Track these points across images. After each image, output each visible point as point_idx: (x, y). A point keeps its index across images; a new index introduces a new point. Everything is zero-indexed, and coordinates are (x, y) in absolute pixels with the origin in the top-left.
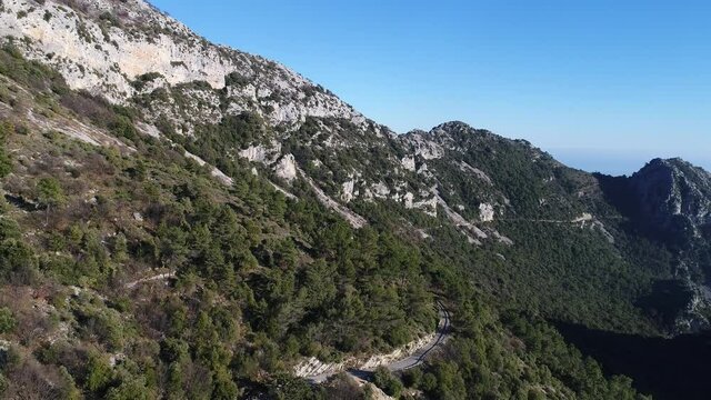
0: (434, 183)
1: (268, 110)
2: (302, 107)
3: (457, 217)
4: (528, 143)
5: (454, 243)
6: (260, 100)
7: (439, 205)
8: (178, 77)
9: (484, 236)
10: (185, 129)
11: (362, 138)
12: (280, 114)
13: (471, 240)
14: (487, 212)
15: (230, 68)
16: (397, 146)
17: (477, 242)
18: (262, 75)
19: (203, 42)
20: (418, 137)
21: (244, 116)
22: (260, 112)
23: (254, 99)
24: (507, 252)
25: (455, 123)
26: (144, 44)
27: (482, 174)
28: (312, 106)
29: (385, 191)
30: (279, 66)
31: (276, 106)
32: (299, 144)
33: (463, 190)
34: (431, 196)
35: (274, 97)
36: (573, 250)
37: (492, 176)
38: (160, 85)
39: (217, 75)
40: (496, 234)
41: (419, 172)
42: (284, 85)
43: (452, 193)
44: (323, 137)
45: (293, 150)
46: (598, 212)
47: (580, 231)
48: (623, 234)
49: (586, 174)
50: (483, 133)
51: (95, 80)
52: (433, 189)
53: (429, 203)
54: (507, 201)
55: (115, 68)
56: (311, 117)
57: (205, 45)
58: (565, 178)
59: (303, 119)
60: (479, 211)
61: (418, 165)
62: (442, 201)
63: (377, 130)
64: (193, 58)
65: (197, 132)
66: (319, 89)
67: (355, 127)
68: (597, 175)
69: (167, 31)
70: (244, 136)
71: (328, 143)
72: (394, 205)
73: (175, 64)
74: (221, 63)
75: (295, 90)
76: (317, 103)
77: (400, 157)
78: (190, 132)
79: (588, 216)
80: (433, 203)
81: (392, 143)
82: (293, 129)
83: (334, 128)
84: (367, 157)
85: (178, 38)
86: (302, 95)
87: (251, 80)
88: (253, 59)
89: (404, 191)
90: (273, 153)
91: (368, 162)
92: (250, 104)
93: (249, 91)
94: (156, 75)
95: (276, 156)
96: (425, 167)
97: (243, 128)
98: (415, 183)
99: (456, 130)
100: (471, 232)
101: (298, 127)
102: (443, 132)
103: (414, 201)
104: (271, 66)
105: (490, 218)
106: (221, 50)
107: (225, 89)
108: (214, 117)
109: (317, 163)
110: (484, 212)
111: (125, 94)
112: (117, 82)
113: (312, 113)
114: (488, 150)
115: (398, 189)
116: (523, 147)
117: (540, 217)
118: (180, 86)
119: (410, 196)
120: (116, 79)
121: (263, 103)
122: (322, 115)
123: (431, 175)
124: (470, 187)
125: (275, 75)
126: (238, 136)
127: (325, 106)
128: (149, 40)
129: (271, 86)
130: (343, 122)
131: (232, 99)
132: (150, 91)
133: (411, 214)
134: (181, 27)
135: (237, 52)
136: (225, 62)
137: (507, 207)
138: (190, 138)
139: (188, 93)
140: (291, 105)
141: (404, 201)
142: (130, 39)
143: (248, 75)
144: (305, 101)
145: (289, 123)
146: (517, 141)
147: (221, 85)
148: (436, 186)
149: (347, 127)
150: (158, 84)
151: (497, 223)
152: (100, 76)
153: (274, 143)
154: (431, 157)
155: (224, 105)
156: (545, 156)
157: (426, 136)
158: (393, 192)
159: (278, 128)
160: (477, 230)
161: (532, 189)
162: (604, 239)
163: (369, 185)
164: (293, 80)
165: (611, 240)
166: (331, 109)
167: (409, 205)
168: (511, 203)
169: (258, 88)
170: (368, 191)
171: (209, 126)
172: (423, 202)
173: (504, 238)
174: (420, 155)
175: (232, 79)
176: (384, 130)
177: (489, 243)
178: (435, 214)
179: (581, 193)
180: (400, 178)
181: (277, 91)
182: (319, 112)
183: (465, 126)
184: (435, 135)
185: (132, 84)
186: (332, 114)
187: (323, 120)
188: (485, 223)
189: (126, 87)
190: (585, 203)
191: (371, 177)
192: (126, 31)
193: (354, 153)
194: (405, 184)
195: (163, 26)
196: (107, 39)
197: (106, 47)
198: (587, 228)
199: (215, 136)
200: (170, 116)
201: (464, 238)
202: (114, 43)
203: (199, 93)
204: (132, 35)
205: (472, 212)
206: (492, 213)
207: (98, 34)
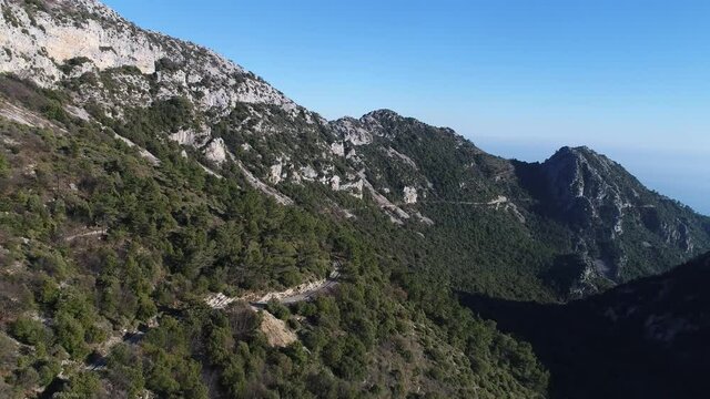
0: (361, 168)
1: (199, 95)
2: (232, 93)
3: (382, 199)
4: (452, 131)
5: (377, 222)
6: (190, 85)
7: (365, 188)
8: (107, 61)
9: (406, 216)
10: (114, 113)
11: (293, 124)
12: (210, 100)
13: (393, 220)
14: (411, 195)
15: (160, 54)
16: (327, 132)
17: (400, 222)
18: (192, 62)
19: (132, 27)
20: (348, 124)
21: (174, 101)
22: (190, 97)
23: (185, 84)
24: (427, 230)
25: (384, 111)
26: (71, 29)
27: (408, 159)
28: (242, 92)
29: (313, 174)
30: (210, 52)
31: (206, 91)
32: (229, 128)
33: (389, 174)
34: (357, 179)
35: (205, 82)
36: (488, 229)
37: (417, 162)
38: (89, 70)
39: (147, 60)
40: (419, 215)
41: (348, 157)
42: (214, 71)
43: (378, 177)
44: (253, 123)
45: (223, 135)
46: (512, 195)
47: (495, 212)
48: (533, 215)
49: (504, 160)
50: (410, 120)
51: (23, 64)
52: (361, 174)
53: (355, 185)
54: (430, 185)
55: (43, 52)
56: (241, 103)
57: (135, 31)
58: (484, 164)
59: (234, 105)
60: (403, 194)
61: (347, 151)
62: (368, 184)
63: (308, 117)
64: (123, 44)
65: (126, 116)
66: (251, 76)
67: (286, 113)
68: (514, 162)
69: (94, 17)
70: (174, 119)
71: (258, 128)
72: (321, 187)
73: (103, 49)
74: (151, 48)
75: (225, 76)
76: (247, 90)
77: (330, 143)
78: (120, 115)
79: (503, 199)
80: (359, 185)
81: (322, 129)
82: (224, 114)
83: (265, 114)
84: (296, 142)
85: (106, 23)
86: (232, 82)
87: (182, 66)
88: (183, 45)
89: (331, 175)
90: (203, 137)
91: (296, 147)
92: (180, 89)
93: (180, 76)
94: (85, 60)
95: (206, 140)
96: (353, 152)
97: (173, 113)
98: (342, 167)
99: (385, 118)
100: (395, 213)
101: (228, 112)
102: (372, 119)
103: (340, 184)
104: (202, 52)
105: (414, 200)
106: (151, 35)
107: (155, 74)
108: (144, 101)
109: (246, 147)
110: (408, 195)
111: (53, 78)
112: (44, 66)
113: (242, 99)
114: (414, 137)
115: (325, 172)
116: (448, 134)
117: (460, 200)
118: (109, 71)
119: (336, 179)
120: (45, 63)
121: (194, 89)
122: (253, 101)
123: (359, 160)
124: (396, 172)
125: (205, 61)
126: (168, 120)
127: (256, 93)
128: (77, 25)
129: (201, 72)
130: (274, 109)
131: (162, 84)
132: (78, 75)
133: (337, 196)
134: (109, 12)
135: (167, 38)
136: (155, 47)
137: (430, 190)
138: (119, 122)
139: (118, 77)
140: (222, 91)
141: (331, 183)
142: (57, 24)
143: (178, 60)
144: (235, 87)
145: (220, 108)
146: (442, 129)
147: (151, 71)
148: (364, 170)
149: (277, 113)
150: (86, 68)
151: (420, 206)
152: (28, 60)
153: (204, 127)
154: (361, 143)
155: (155, 89)
156: (468, 144)
157: (356, 123)
158: (321, 175)
159: (208, 113)
160: (400, 211)
161: (453, 173)
162: (516, 219)
163: (297, 168)
164: (224, 66)
165: (522, 220)
166: (261, 96)
167: (336, 187)
168: (434, 187)
169: (188, 74)
170: (295, 173)
171: (138, 110)
172: (349, 185)
173: (425, 219)
174: (349, 141)
175: (161, 65)
176: (315, 116)
177: (410, 224)
178: (361, 196)
179: (498, 178)
180: (327, 162)
181: (207, 77)
182: (250, 98)
183: (394, 114)
184: (364, 122)
185: (60, 67)
186: (262, 100)
187: (254, 106)
188: (409, 205)
189: (54, 71)
190: (501, 187)
191: (299, 161)
192: (53, 16)
193: (284, 138)
194: (332, 168)
195: (91, 11)
196: (33, 23)
197: (33, 31)
198: (501, 210)
199: (144, 120)
200: (99, 100)
201: (387, 217)
202: (41, 28)
203: (128, 77)
204: (59, 19)
205: (397, 194)
206: (416, 196)
207: (24, 18)
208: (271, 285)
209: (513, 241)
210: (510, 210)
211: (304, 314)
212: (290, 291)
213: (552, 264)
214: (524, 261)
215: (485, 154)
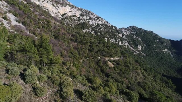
0: (127, 40)
1: (89, 22)
2: (96, 21)
3: (132, 48)
4: (152, 32)
5: (130, 53)
6: (87, 20)
7: (127, 45)
8: (70, 14)
9: (138, 53)
10: (72, 25)
11: (110, 29)
12: (91, 23)
13: (135, 53)
14: (140, 48)
15: (81, 13)
16: (118, 31)
17: (136, 54)
18: (87, 14)
19: (75, 7)
20: (123, 29)
21: (84, 23)
22: (87, 22)
23: (86, 19)
24: (144, 57)
25: (133, 26)
26: (64, 7)
27: (139, 39)
28: (98, 21)
29: (114, 41)
30: (91, 12)
31: (90, 21)
32: (95, 29)
33: (134, 42)
34: (126, 43)
35: (90, 19)
36: (161, 57)
37: (142, 39)
38: (67, 16)
39: (78, 14)
40: (142, 53)
41: (123, 37)
42: (92, 16)
43: (131, 43)
44: (100, 28)
45: (94, 31)
46: (169, 49)
47: (164, 53)
48: (176, 55)
49: (167, 40)
50: (140, 29)
51: (55, 15)
52: (126, 41)
53: (125, 44)
54: (145, 45)
55: (59, 12)
56: (98, 24)
57: (76, 7)
58: (161, 40)
59: (96, 24)
60: (137, 47)
61: (123, 36)
62: (128, 44)
63: (113, 27)
64: (73, 10)
65: (74, 26)
66: (100, 17)
67: (108, 26)
68: (170, 40)
69: (68, 4)
70: (84, 27)
71: (102, 29)
72: (116, 44)
73: (70, 11)
74: (79, 11)
75: (94, 18)
76: (99, 20)
77: (119, 34)
78: (73, 26)
79: (167, 50)
80: (126, 44)
81: (117, 30)
82: (94, 26)
83: (103, 26)
84: (111, 33)
85: (70, 6)
86: (96, 19)
87: (85, 15)
88: (85, 10)
89: (119, 41)
90: (90, 31)
91: (111, 34)
92: (85, 20)
93: (85, 17)
94: (66, 14)
95: (90, 32)
96: (125, 36)
97: (83, 25)
98: (122, 40)
99: (133, 28)
100: (135, 52)
101: (95, 26)
102: (130, 28)
103: (121, 44)
104: (89, 12)
105: (141, 49)
106: (79, 8)
107: (80, 17)
108: (77, 23)
109: (99, 34)
110: (139, 48)
111: (60, 18)
112: (59, 15)
113: (98, 23)
114: (141, 33)
115: (118, 40)
116: (151, 32)
117: (153, 50)
118: (71, 16)
119: (120, 42)
120: (59, 14)
121: (88, 20)
122: (101, 23)
123: (126, 38)
124: (136, 41)
125: (90, 14)
126: (82, 27)
127: (101, 21)
128: (65, 6)
129: (89, 16)
130: (105, 25)
131: (81, 19)
132: (65, 17)
133: (120, 46)
134: (71, 4)
135: (82, 9)
136: (80, 11)
137: (145, 47)
138: (73, 27)
139: (72, 18)
140: (94, 21)
141: (119, 43)
142: (61, 6)
143: (84, 14)
144: (97, 20)
145: (93, 25)
146: (149, 31)
147: (79, 16)
148: (127, 41)
149: (106, 26)
150: (66, 16)
151: (142, 50)
152: (56, 14)
153: (90, 29)
154: (127, 34)
155: (79, 21)
156: (157, 35)
157: (125, 29)
158: (116, 41)
159: (91, 26)
160: (137, 51)
161: (152, 43)
162: (170, 56)
163: (111, 39)
164: (94, 15)
165: (172, 56)
166: (102, 22)
167: (120, 44)
168: (146, 46)
169: (86, 17)
170: (110, 40)
171: (76, 25)
172: (123, 44)
173: (143, 54)
174: (124, 34)
175: (81, 15)
176: (115, 27)
177: (139, 55)
178: (126, 47)
179: (165, 44)
180: (118, 38)
181: (91, 18)
182: (100, 23)
183: (136, 27)
184: (128, 29)
185: (61, 16)
186: (103, 23)
187: (101, 24)
188: (139, 50)
189: (60, 16)
190: (166, 47)
191: (111, 37)
192: (60, 4)
193: (108, 32)
194: (119, 40)
195: (67, 3)
196: (57, 6)
197: (57, 8)
198: (166, 53)
199: (78, 27)
200: (69, 22)
201: (133, 52)
202: (58, 7)
203: (74, 18)
204: (62, 5)
205: (136, 47)
206: (141, 48)
207: (55, 5)
208: (109, 57)
209: (169, 61)
210: (169, 53)
211: (116, 63)
212: (113, 58)
213: (181, 68)
214: (172, 67)
215: (162, 38)
